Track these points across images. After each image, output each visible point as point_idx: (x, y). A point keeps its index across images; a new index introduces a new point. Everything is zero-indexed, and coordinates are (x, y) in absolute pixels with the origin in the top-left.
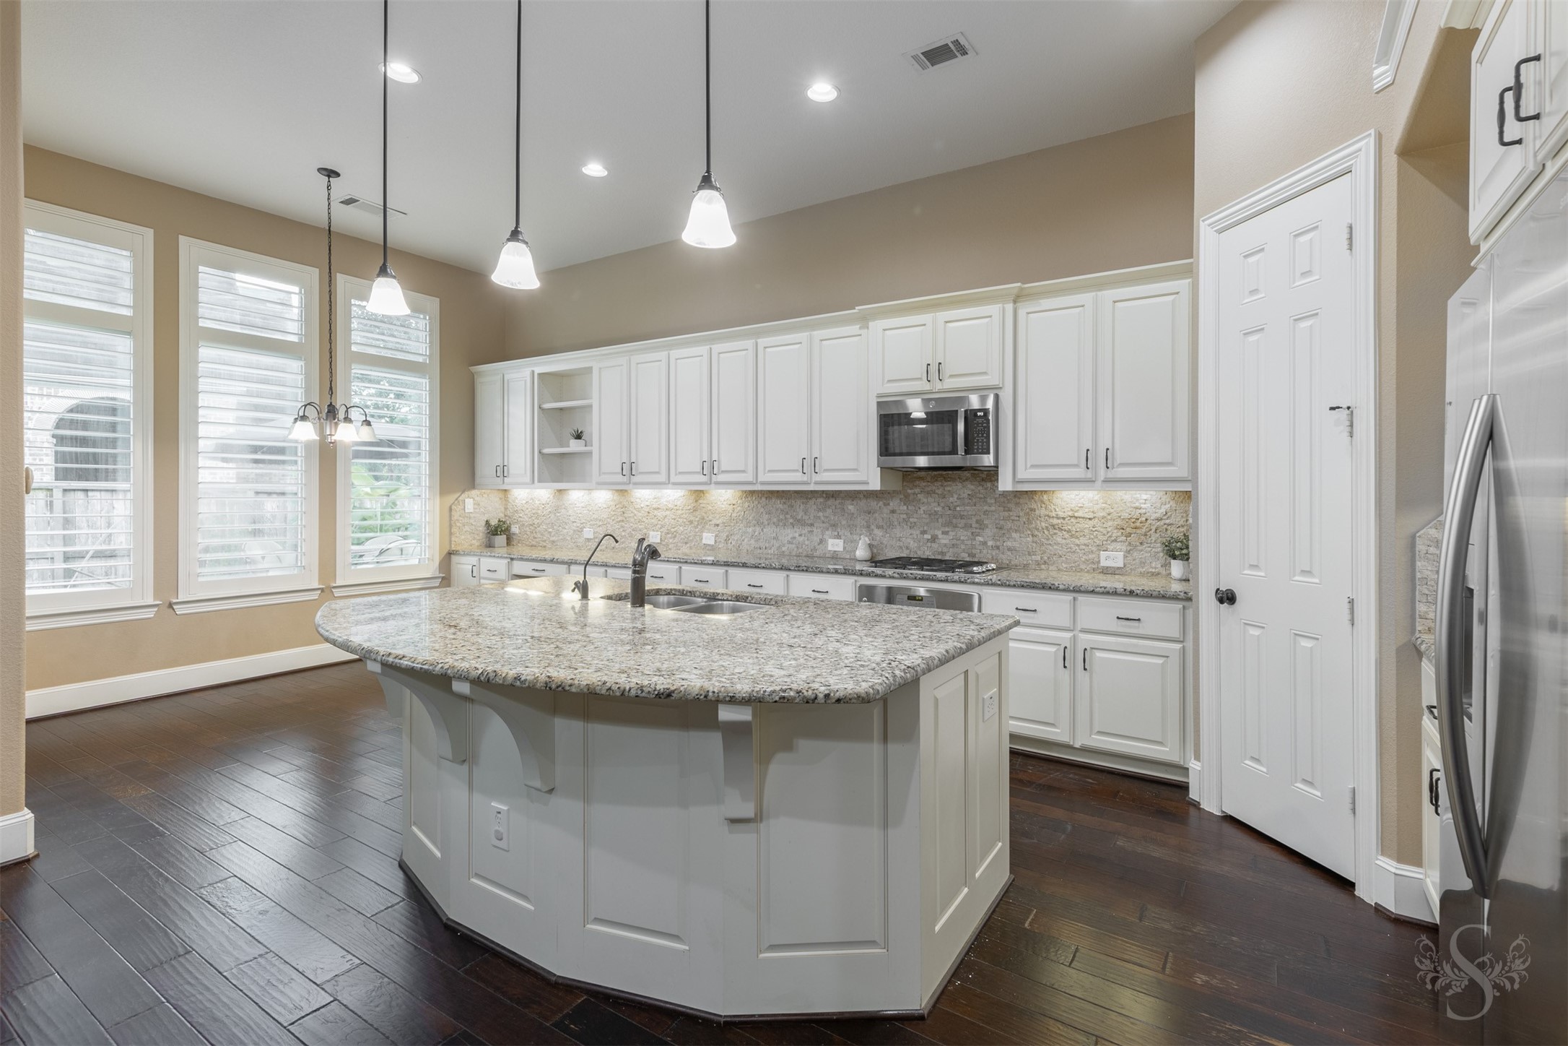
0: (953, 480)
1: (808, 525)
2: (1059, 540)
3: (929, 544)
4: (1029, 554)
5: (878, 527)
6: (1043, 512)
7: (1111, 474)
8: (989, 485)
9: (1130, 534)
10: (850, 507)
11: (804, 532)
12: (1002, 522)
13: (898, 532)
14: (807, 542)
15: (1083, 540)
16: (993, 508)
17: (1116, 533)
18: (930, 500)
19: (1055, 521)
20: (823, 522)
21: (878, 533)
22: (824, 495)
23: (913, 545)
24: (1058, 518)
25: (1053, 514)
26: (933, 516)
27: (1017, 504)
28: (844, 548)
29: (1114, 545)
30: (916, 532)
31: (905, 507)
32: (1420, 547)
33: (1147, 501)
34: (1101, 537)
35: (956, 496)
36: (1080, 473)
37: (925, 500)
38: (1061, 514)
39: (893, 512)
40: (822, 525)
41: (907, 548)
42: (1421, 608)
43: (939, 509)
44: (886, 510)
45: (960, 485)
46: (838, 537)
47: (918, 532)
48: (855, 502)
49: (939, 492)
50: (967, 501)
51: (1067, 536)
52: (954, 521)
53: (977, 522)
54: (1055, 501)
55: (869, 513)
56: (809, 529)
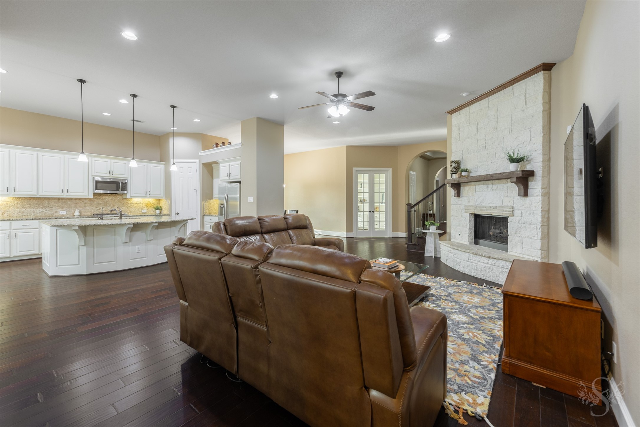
0: (106, 196)
1: (50, 207)
2: (133, 208)
3: (98, 211)
4: (126, 211)
5: (80, 207)
6: (129, 203)
7: (150, 196)
8: (116, 197)
9: (147, 206)
10: (69, 202)
11: (48, 209)
12: (119, 205)
13: (87, 208)
14: (49, 213)
15: (138, 208)
16: (117, 202)
17: (145, 206)
18: (98, 200)
19: (132, 204)
20: (57, 206)
21: (81, 209)
22: (58, 199)
23: (92, 211)
24: (133, 204)
25: (132, 203)
26: (99, 204)
27: (123, 201)
28: (67, 213)
29: (145, 208)
30: (94, 208)
31: (90, 202)
32: (204, 205)
33: (151, 201)
34: (142, 207)
35: (106, 200)
36: (144, 195)
37: (97, 200)
38: (134, 203)
39: (85, 203)
40: (56, 207)
41: (91, 212)
42: (204, 211)
43: (101, 202)
44: (83, 203)
45: (108, 197)
46: (64, 210)
47: (95, 208)
48: (71, 201)
49: (102, 198)
50: (110, 200)
51: (135, 207)
52: (106, 205)
53: (113, 205)
54: (132, 200)
55: (77, 203)
56: (51, 208)
